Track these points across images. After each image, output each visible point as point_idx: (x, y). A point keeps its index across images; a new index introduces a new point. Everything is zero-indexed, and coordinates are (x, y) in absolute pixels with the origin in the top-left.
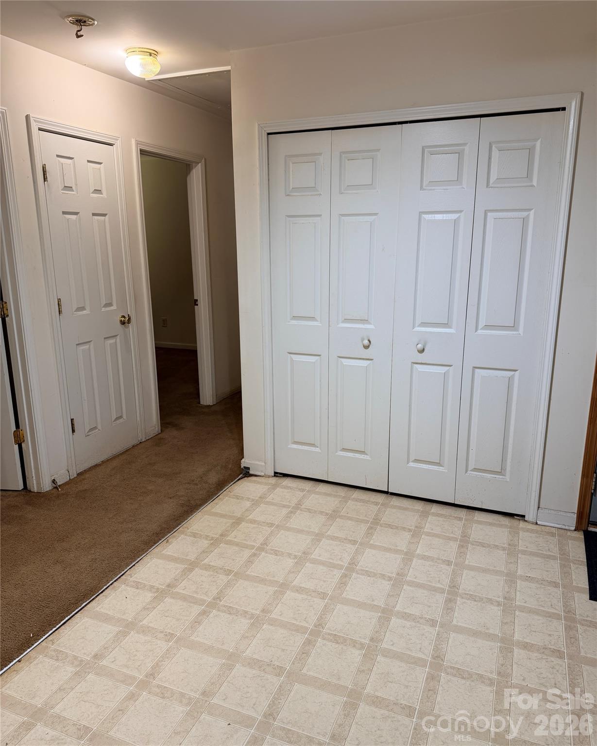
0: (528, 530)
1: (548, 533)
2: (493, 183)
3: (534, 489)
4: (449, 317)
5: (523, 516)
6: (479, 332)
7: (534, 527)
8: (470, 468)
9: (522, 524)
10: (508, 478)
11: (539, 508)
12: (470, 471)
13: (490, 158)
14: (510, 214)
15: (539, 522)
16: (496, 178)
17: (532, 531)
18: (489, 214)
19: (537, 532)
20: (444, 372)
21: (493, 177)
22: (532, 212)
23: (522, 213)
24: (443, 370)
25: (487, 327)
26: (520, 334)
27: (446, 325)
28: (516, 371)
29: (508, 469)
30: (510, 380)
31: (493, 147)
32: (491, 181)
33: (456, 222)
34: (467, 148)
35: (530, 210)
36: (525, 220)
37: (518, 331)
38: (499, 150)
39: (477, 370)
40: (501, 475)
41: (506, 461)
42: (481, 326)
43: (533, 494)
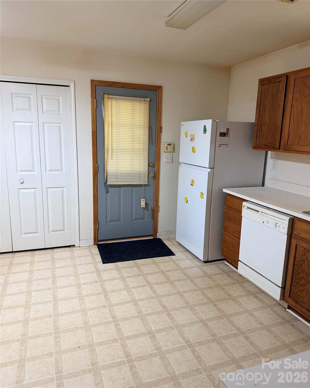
0: (77, 250)
1: (84, 249)
2: (45, 112)
3: (77, 233)
4: (33, 167)
5: (74, 245)
6: (47, 173)
7: (79, 248)
8: (50, 231)
9: (74, 248)
10: (66, 231)
11: (80, 240)
12: (51, 232)
13: (42, 101)
14: (54, 125)
15: (80, 246)
16: (46, 110)
17: (79, 249)
18: (45, 124)
19: (80, 249)
20: (34, 191)
21: (44, 110)
22: (62, 124)
23: (58, 124)
24: (34, 190)
25: (50, 170)
26: (64, 173)
27: (32, 171)
28: (64, 187)
29: (66, 227)
30: (62, 191)
31: (43, 97)
32: (44, 111)
33: (31, 126)
34: (32, 96)
35: (61, 123)
36: (60, 127)
37: (63, 171)
38: (46, 99)
39: (48, 189)
40: (63, 231)
41: (65, 225)
42: (47, 170)
43: (77, 235)
